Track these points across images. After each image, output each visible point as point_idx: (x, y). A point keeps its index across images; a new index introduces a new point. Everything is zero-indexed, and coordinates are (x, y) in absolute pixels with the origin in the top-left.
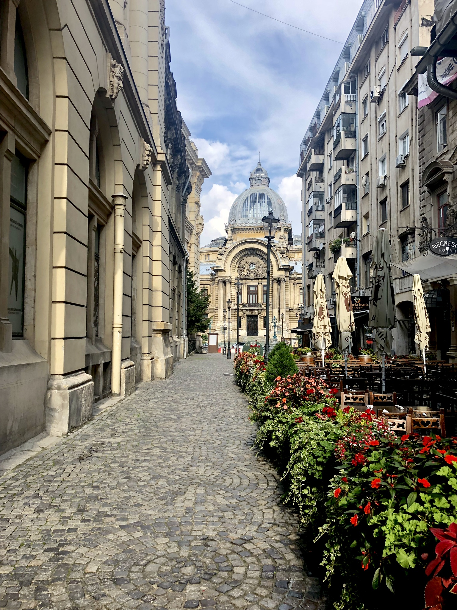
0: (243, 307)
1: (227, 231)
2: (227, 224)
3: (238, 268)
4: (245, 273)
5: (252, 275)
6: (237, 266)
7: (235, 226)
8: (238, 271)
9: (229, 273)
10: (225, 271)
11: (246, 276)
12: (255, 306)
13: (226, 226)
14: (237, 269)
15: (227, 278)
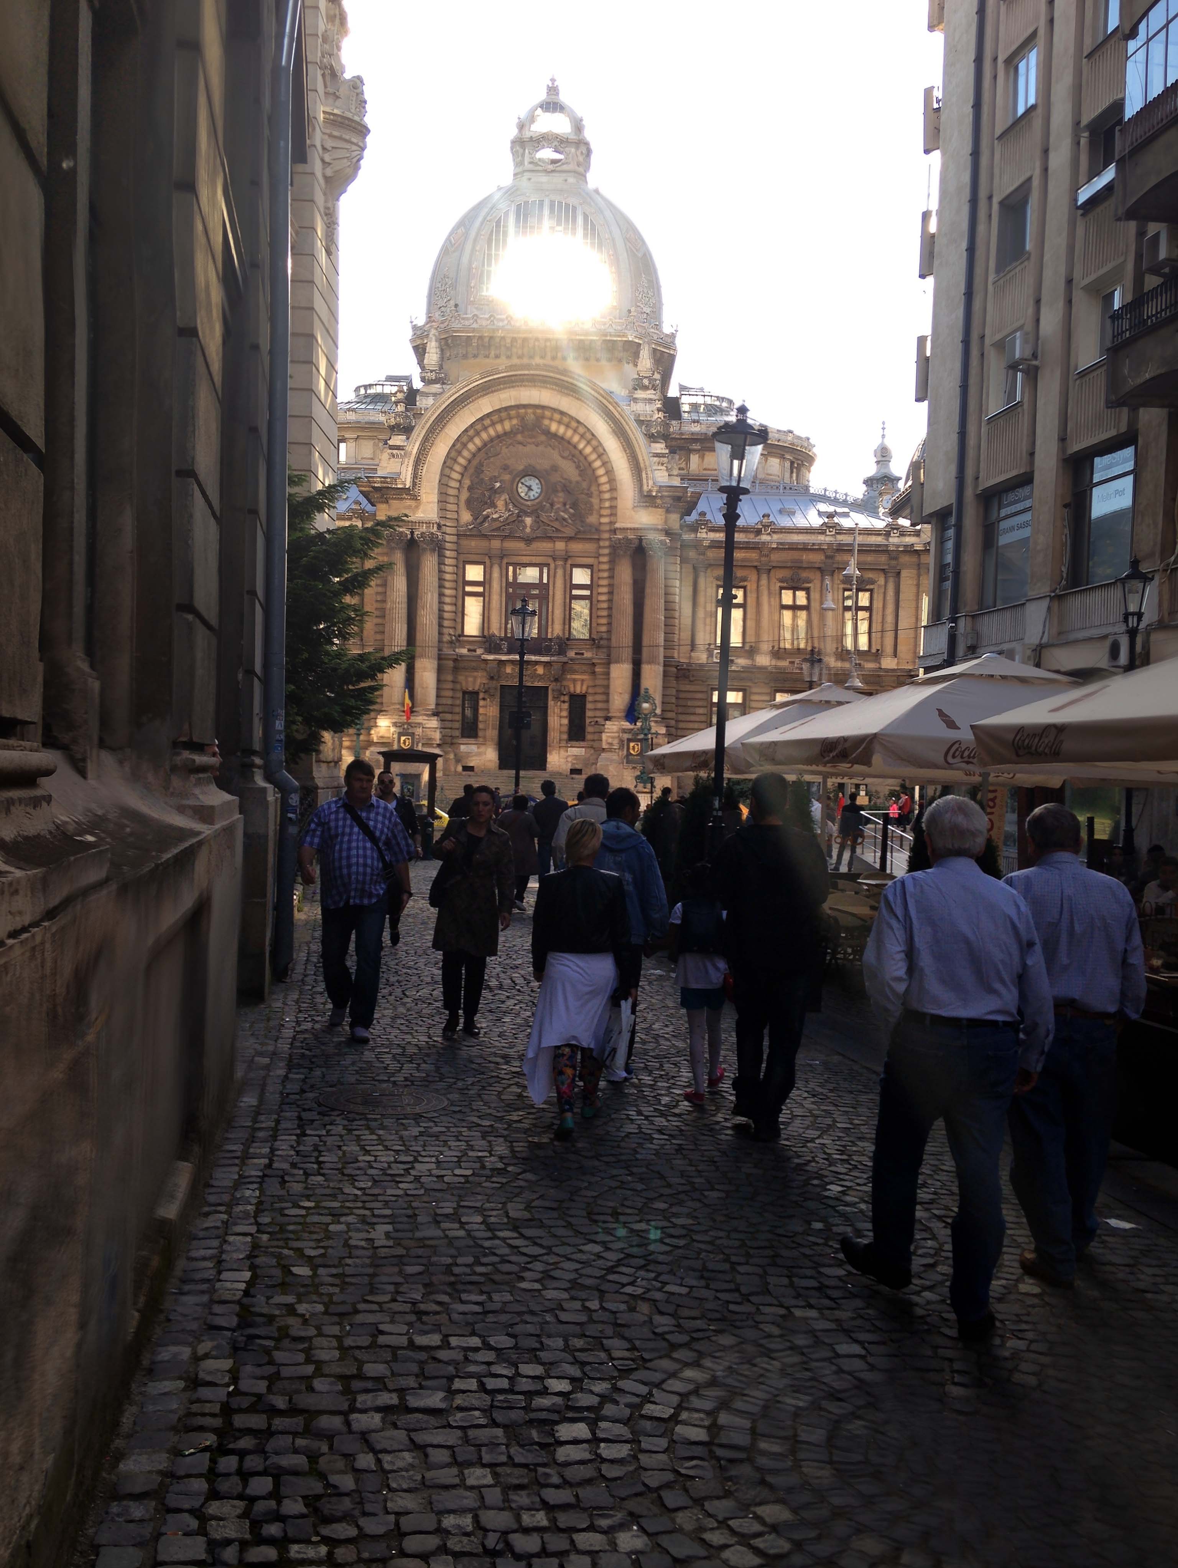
0: (489, 651)
1: (420, 351)
2: (421, 321)
3: (470, 489)
4: (500, 511)
5: (528, 521)
6: (467, 482)
7: (456, 325)
8: (469, 503)
9: (435, 507)
10: (415, 498)
11: (507, 522)
12: (540, 654)
13: (415, 328)
14: (465, 495)
15: (424, 529)
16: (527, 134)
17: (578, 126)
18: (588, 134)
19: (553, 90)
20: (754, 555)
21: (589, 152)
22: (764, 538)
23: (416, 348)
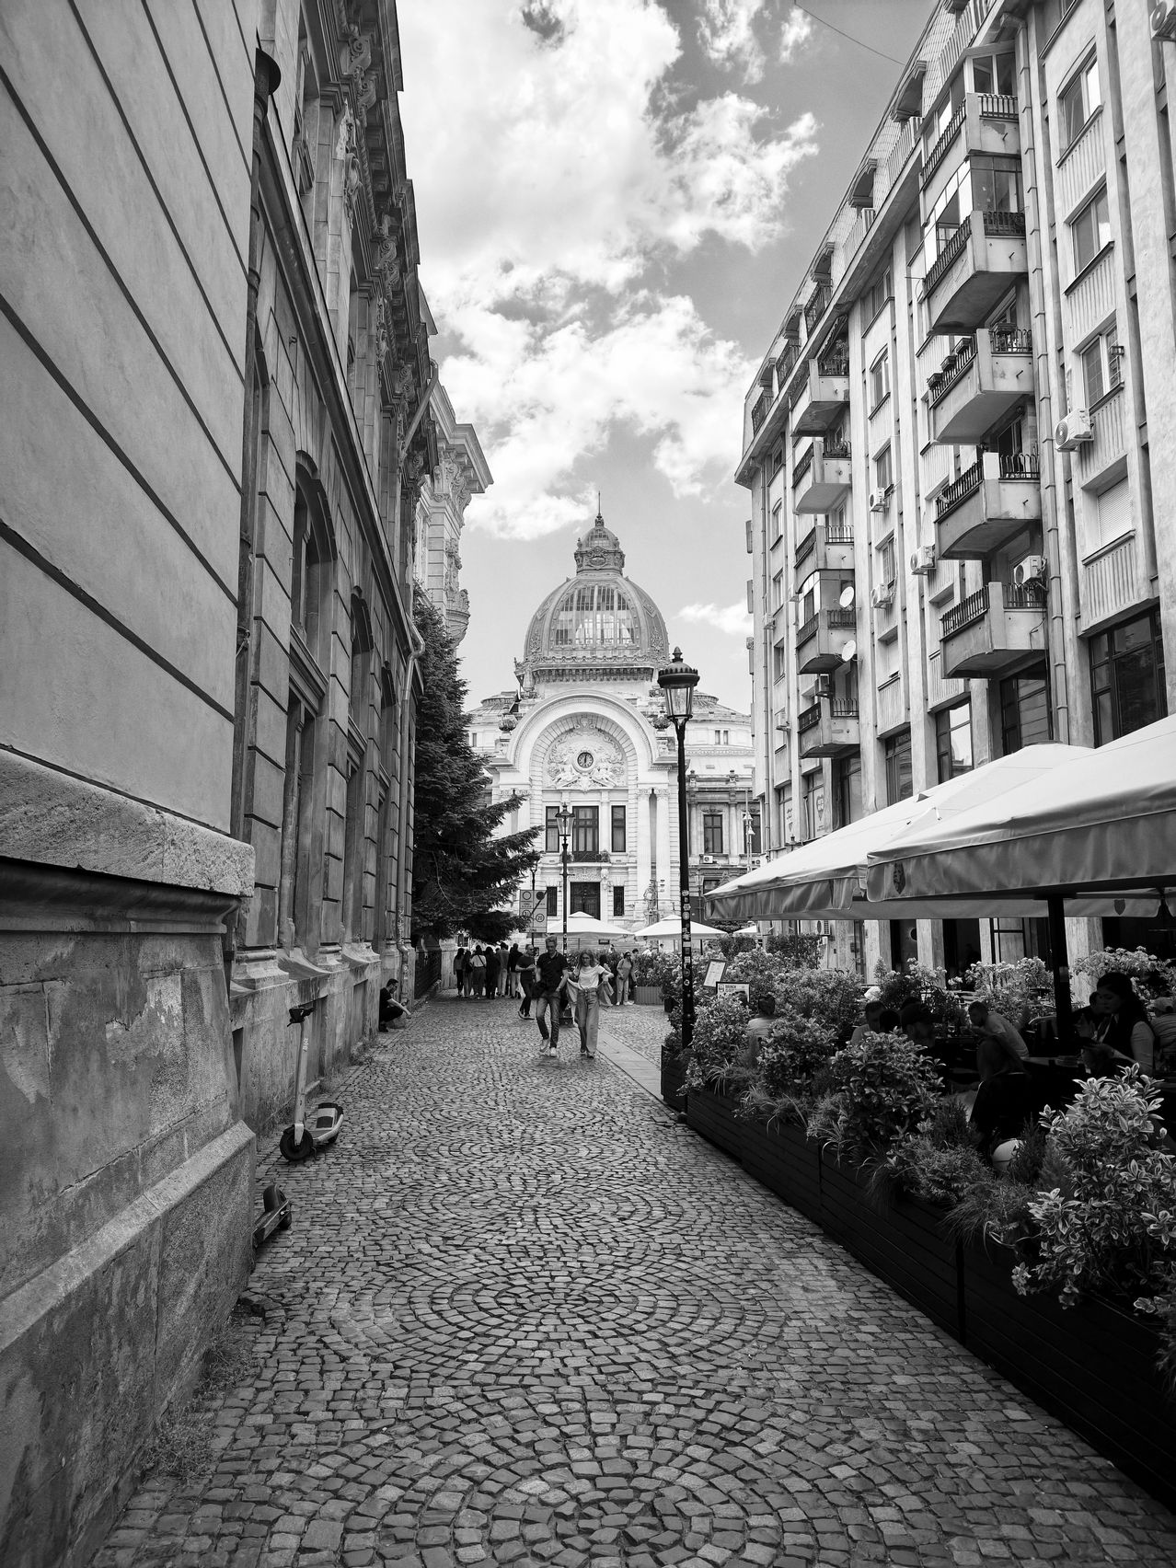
1: (520, 679)
2: (521, 660)
3: (550, 762)
4: (568, 775)
5: (585, 780)
6: (547, 758)
7: (542, 663)
8: (549, 771)
9: (527, 774)
10: (516, 770)
11: (571, 782)
12: (594, 861)
13: (518, 665)
14: (546, 766)
15: (521, 788)
16: (584, 549)
17: (616, 544)
18: (622, 548)
19: (599, 521)
20: (726, 796)
21: (622, 556)
22: (731, 785)
23: (518, 677)
